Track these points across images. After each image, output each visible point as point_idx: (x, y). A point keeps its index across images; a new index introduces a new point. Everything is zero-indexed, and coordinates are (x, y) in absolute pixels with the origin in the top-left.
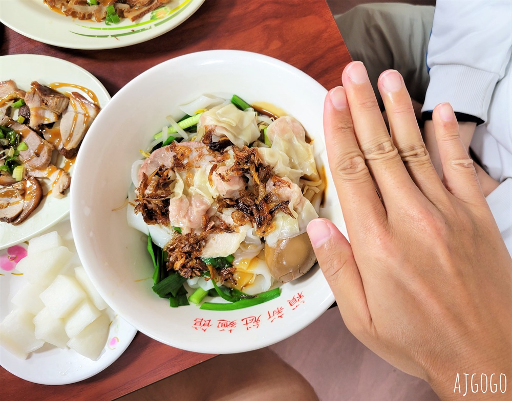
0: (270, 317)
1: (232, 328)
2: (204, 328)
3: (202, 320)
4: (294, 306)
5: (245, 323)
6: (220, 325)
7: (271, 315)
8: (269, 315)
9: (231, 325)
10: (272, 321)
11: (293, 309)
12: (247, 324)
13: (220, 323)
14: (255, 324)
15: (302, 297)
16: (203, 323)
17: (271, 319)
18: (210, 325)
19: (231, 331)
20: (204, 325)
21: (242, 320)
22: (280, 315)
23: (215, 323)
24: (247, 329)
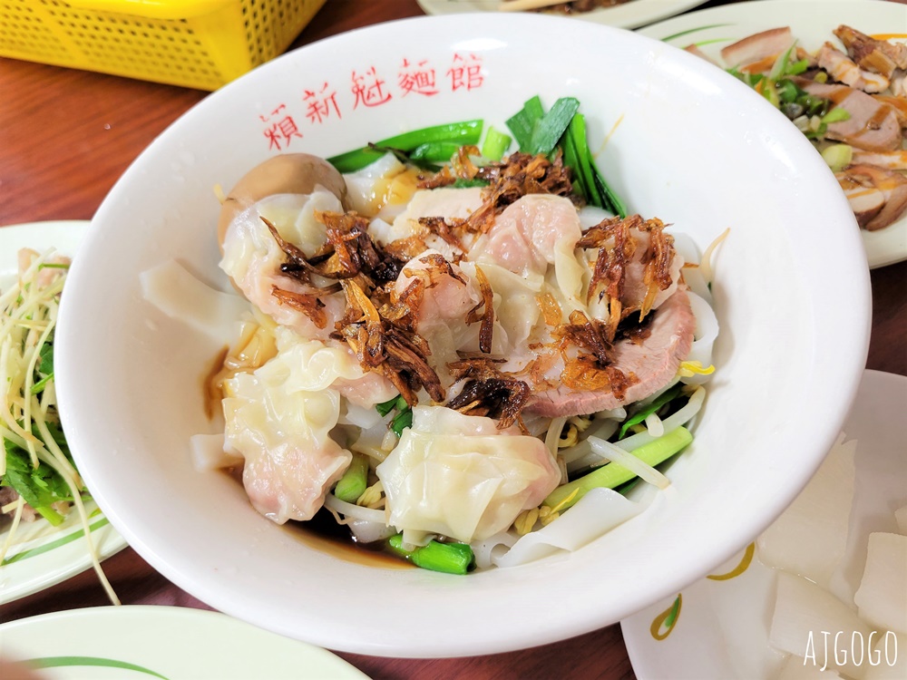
0: (332, 97)
1: (405, 71)
2: (458, 64)
3: (469, 86)
4: (283, 114)
5: (381, 86)
6: (430, 80)
7: (330, 103)
8: (334, 102)
9: (409, 79)
10: (326, 85)
11: (283, 106)
12: (378, 84)
13: (433, 84)
14: (361, 84)
15: (268, 133)
16: (465, 77)
17: (328, 93)
18: (451, 75)
19: (406, 64)
20: (462, 70)
21: (389, 96)
22: (311, 100)
23: (443, 82)
24: (373, 69)
